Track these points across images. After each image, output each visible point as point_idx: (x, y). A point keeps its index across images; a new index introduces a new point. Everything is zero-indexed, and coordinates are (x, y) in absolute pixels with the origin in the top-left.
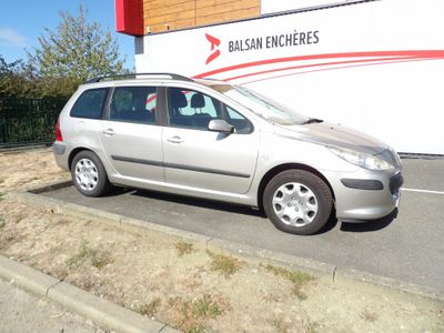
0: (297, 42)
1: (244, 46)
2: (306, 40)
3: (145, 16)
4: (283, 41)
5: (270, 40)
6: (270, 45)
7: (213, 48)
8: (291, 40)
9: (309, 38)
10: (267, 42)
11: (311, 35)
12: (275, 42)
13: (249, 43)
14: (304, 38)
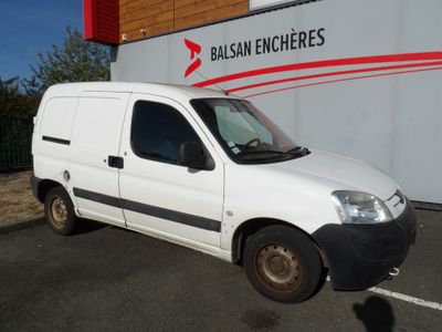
0: (296, 44)
1: (230, 53)
2: (307, 41)
3: (121, 22)
4: (277, 44)
5: (261, 43)
6: (260, 50)
7: (192, 56)
8: (287, 42)
9: (311, 38)
10: (258, 47)
11: (313, 34)
12: (267, 45)
13: (235, 48)
14: (304, 39)
